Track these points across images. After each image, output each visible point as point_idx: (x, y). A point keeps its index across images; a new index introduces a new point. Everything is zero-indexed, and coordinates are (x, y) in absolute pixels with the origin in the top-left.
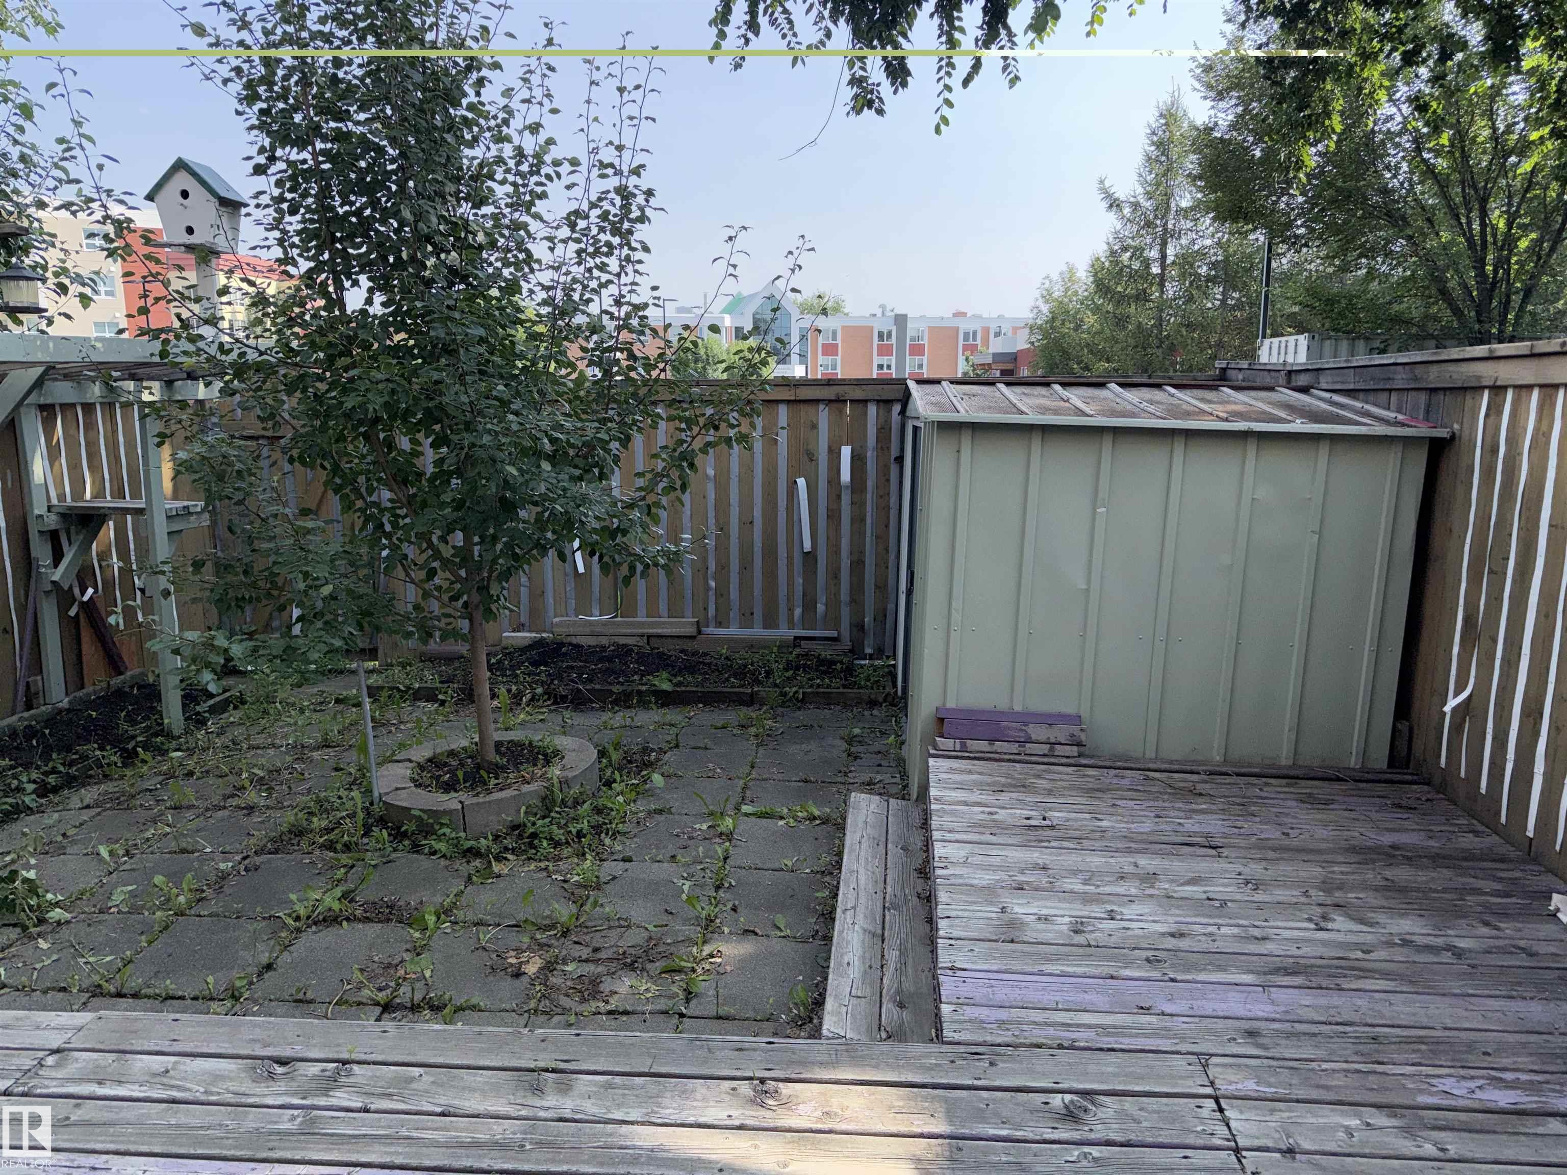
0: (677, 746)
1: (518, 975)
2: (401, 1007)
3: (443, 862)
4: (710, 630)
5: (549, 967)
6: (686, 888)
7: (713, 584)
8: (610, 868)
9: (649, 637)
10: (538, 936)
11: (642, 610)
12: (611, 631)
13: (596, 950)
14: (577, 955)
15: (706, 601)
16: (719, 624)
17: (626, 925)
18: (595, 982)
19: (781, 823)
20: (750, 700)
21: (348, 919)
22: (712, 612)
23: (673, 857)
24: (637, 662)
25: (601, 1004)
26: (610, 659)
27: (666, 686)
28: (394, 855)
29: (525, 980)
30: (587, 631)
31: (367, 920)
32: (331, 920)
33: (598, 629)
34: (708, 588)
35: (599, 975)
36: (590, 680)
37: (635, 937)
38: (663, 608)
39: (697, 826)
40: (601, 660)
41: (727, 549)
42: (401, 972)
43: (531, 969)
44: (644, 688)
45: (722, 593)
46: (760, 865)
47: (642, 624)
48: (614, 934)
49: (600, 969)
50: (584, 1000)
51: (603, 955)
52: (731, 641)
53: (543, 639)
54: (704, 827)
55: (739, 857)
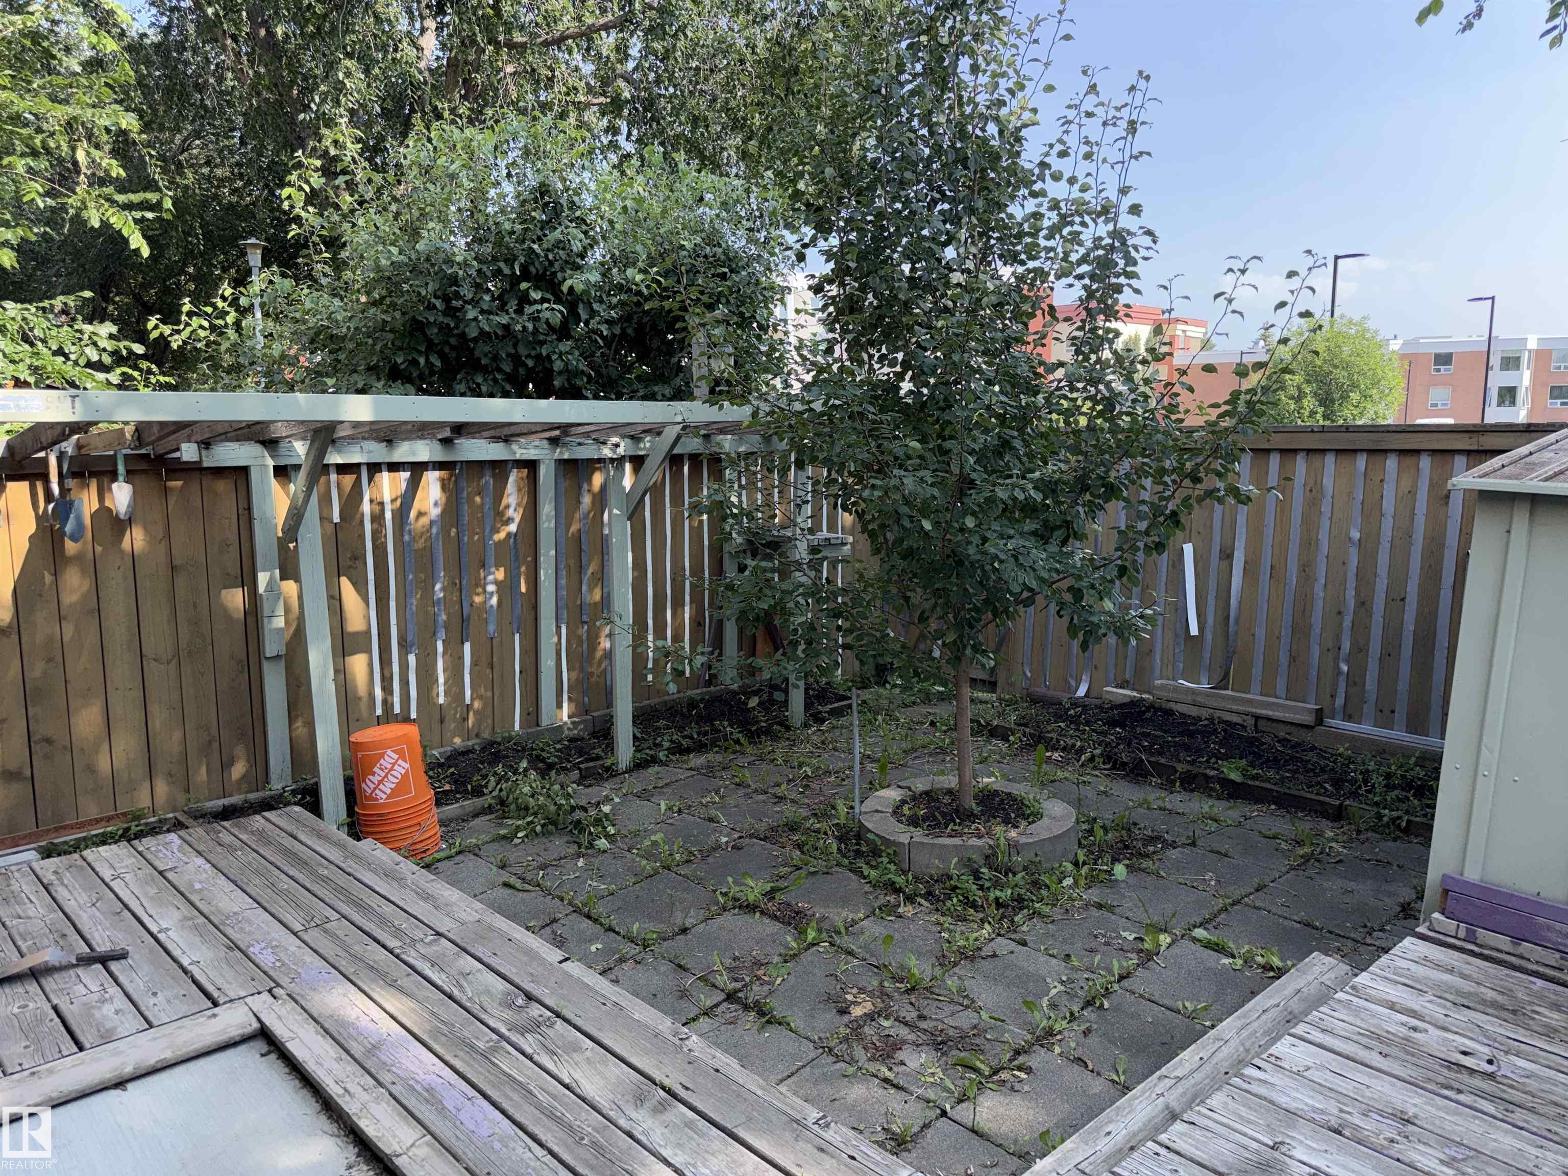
0: (1193, 844)
1: (843, 1012)
2: (738, 1001)
3: (867, 888)
4: (1333, 722)
5: (871, 1017)
6: (1054, 992)
7: (1345, 668)
8: (1003, 945)
9: (1257, 718)
10: (886, 984)
11: (1256, 686)
12: (1215, 705)
13: (922, 1017)
14: (902, 1014)
15: (1335, 686)
16: (1349, 718)
17: (971, 1005)
18: (897, 1045)
19: (1226, 961)
20: (1338, 815)
21: (762, 913)
22: (1340, 701)
23: (1068, 956)
24: (1221, 745)
25: (884, 1069)
26: (1191, 734)
27: (1235, 776)
28: (837, 869)
29: (846, 1019)
30: (1189, 699)
31: (775, 918)
32: (750, 908)
33: (1200, 699)
34: (1339, 672)
35: (904, 1042)
36: (1160, 754)
37: (965, 1020)
38: (1281, 685)
39: (1124, 934)
40: (1181, 734)
41: (1368, 628)
42: (760, 973)
43: (857, 1011)
44: (1212, 773)
45: (1355, 681)
46: (1156, 998)
47: (1250, 702)
48: (948, 1009)
49: (911, 1037)
50: (872, 1059)
51: (923, 1025)
52: (1355, 741)
53: (1142, 700)
54: (1131, 938)
55: (1142, 981)
